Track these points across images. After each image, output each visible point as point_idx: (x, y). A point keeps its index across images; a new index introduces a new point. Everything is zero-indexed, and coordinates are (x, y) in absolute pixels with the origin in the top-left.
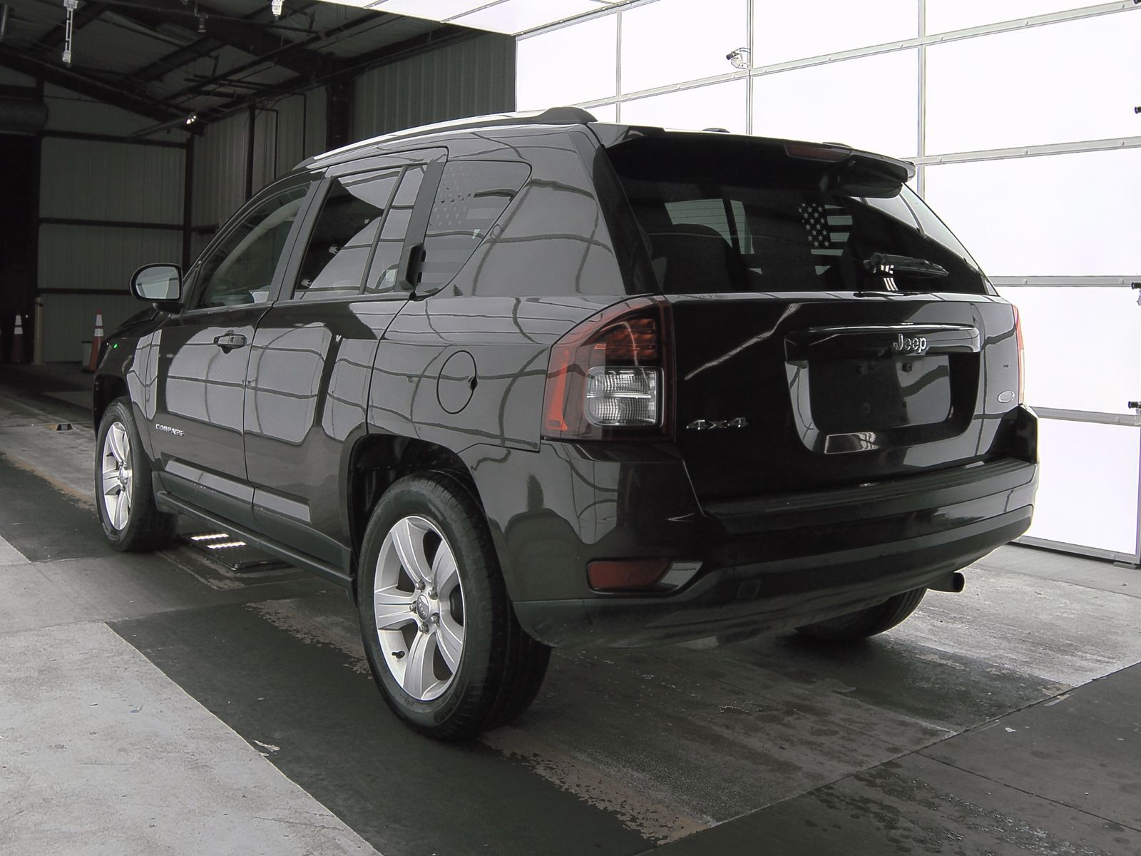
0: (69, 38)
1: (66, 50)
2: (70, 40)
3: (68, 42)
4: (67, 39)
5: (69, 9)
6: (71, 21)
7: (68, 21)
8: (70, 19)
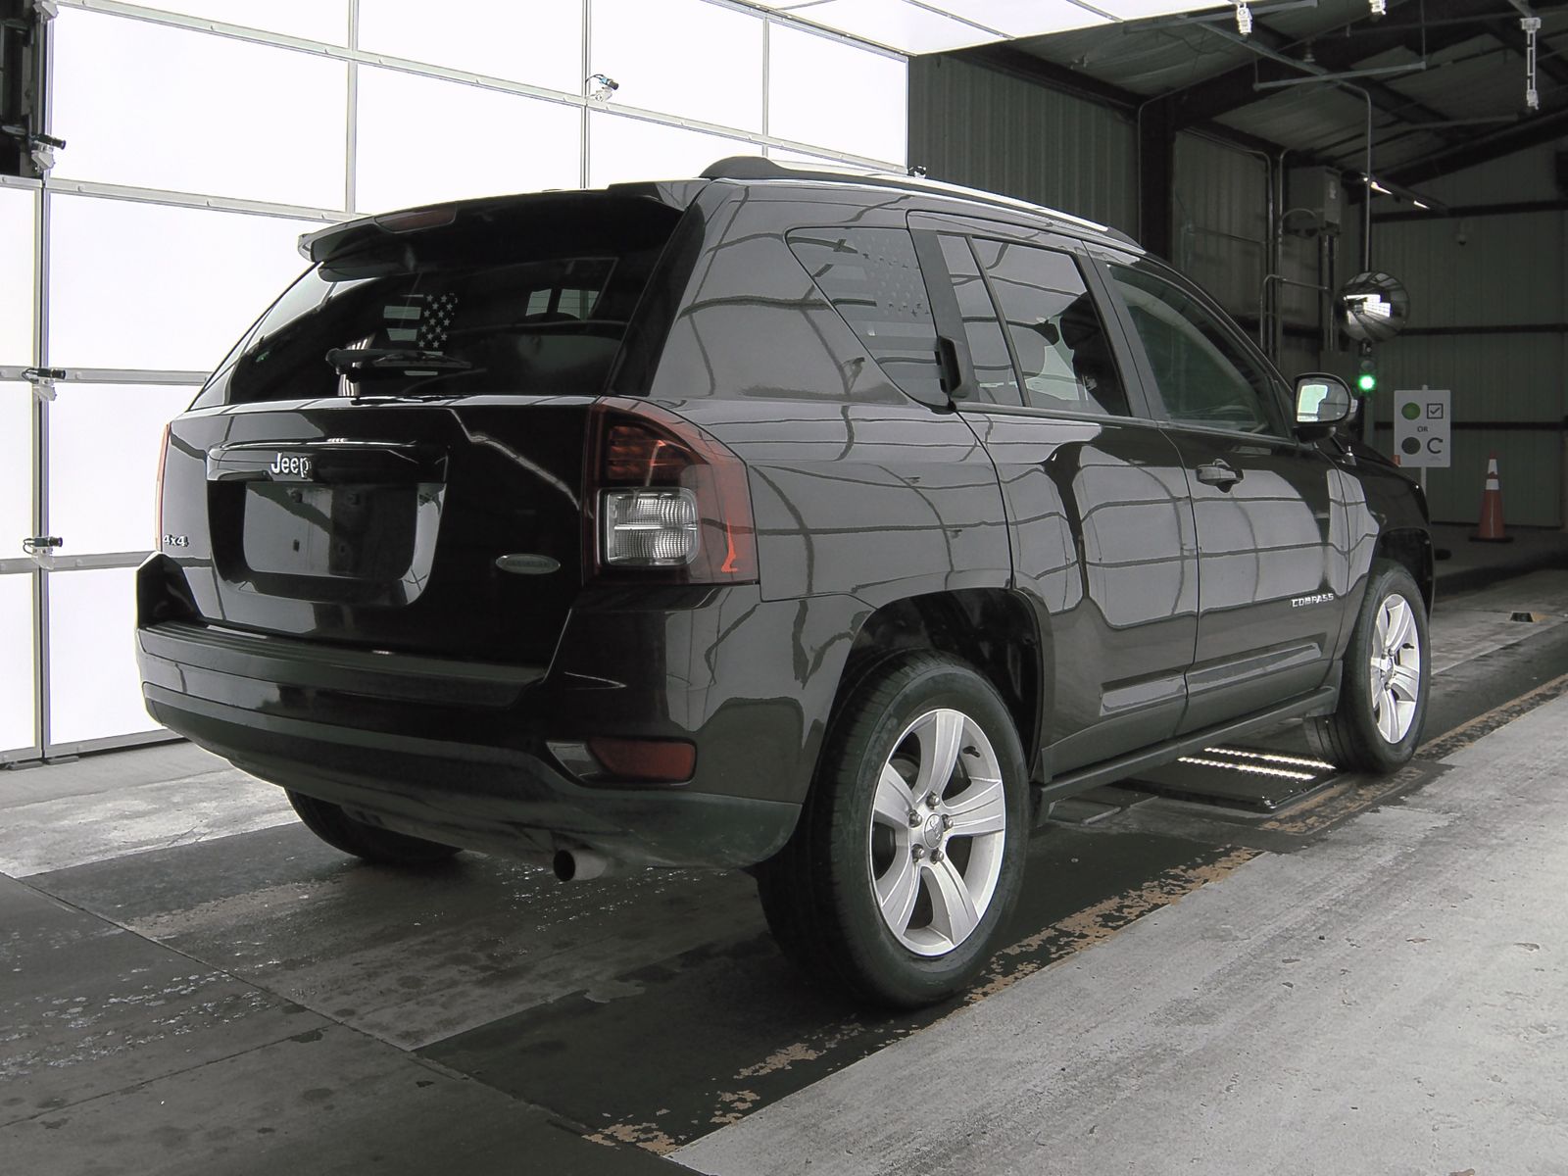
0: (1531, 72)
1: (1529, 90)
2: (1534, 74)
3: (1531, 78)
4: (1529, 74)
5: (1529, 32)
6: (1534, 48)
7: (1529, 49)
8: (1531, 46)
